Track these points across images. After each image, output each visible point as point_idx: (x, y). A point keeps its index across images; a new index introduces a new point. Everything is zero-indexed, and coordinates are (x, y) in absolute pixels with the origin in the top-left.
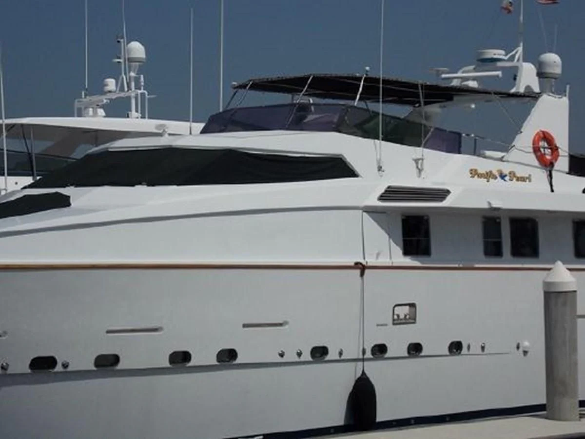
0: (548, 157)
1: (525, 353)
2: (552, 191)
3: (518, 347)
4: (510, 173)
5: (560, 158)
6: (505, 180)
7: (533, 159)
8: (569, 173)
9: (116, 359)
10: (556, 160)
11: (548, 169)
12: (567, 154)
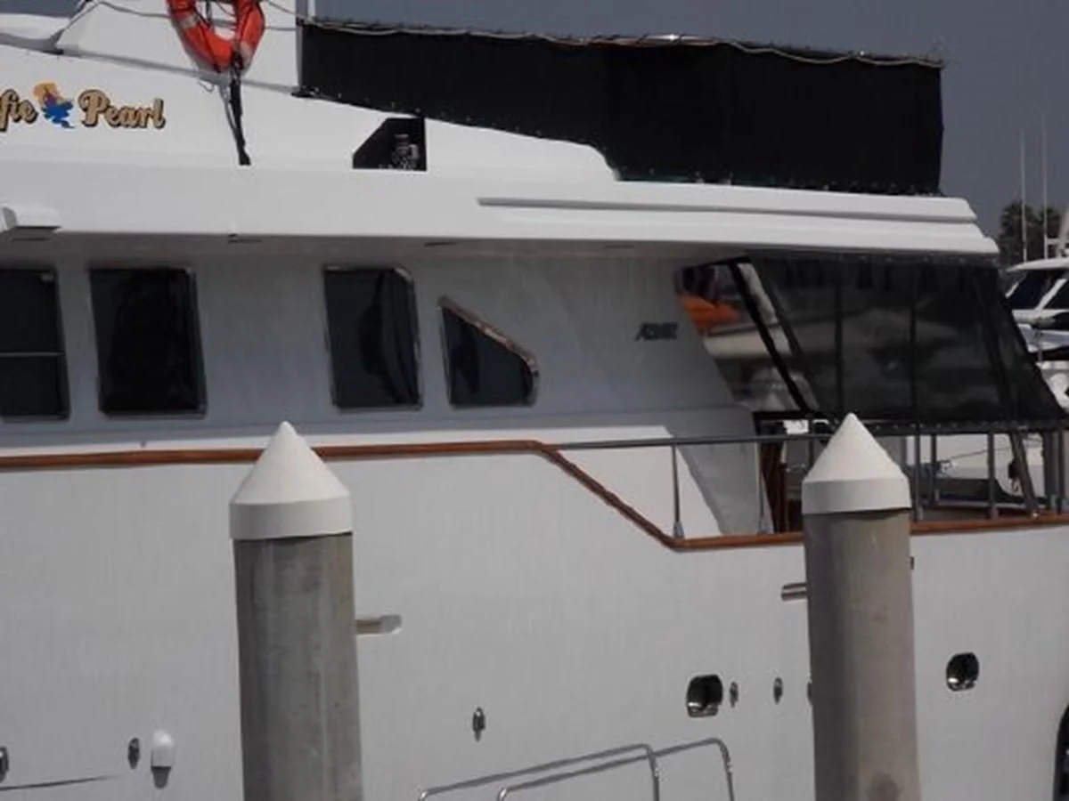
0: (225, 34)
1: (161, 774)
2: (244, 160)
3: (134, 755)
4: (85, 96)
5: (267, 38)
6: (66, 125)
7: (167, 43)
8: (302, 93)
10: (254, 45)
11: (227, 77)
12: (291, 21)
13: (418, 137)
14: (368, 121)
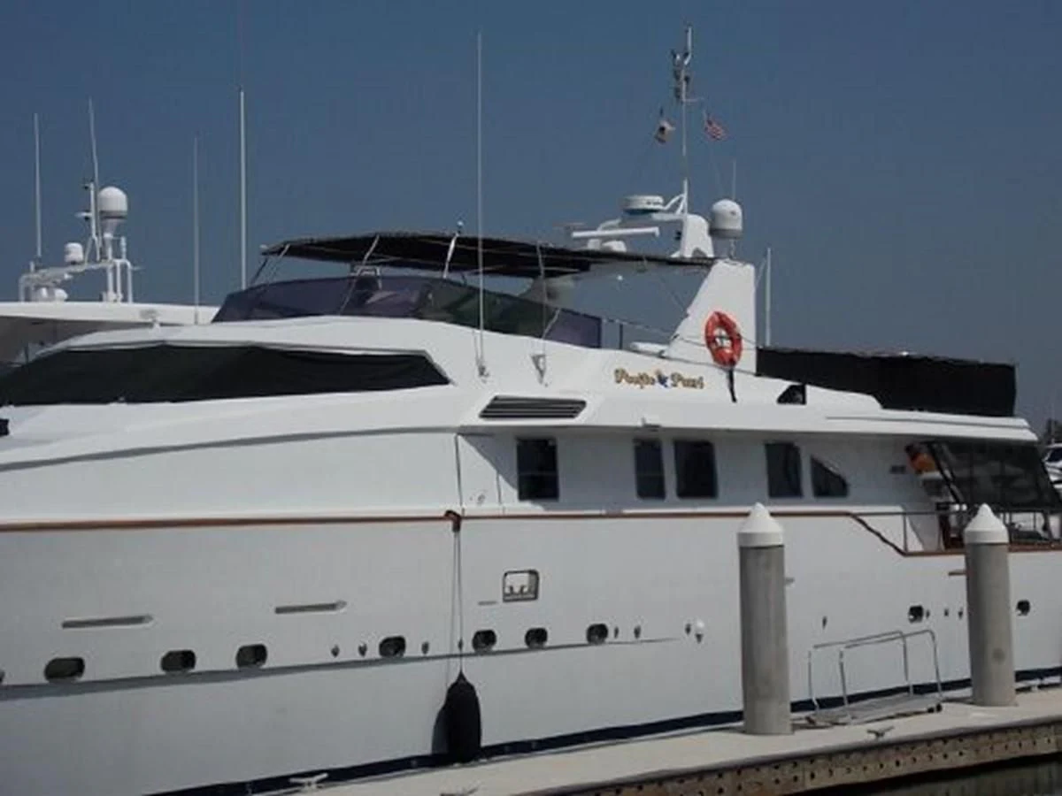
0: (728, 351)
1: (699, 637)
2: (734, 400)
3: (688, 630)
4: (673, 376)
5: (744, 353)
6: (666, 386)
7: (706, 355)
8: (758, 374)
9: (78, 665)
10: (739, 355)
11: (728, 368)
12: (753, 346)
13: (803, 391)
14: (784, 385)
